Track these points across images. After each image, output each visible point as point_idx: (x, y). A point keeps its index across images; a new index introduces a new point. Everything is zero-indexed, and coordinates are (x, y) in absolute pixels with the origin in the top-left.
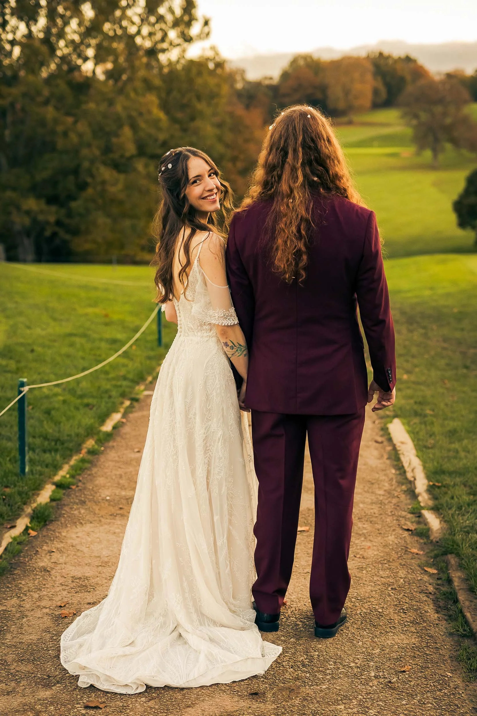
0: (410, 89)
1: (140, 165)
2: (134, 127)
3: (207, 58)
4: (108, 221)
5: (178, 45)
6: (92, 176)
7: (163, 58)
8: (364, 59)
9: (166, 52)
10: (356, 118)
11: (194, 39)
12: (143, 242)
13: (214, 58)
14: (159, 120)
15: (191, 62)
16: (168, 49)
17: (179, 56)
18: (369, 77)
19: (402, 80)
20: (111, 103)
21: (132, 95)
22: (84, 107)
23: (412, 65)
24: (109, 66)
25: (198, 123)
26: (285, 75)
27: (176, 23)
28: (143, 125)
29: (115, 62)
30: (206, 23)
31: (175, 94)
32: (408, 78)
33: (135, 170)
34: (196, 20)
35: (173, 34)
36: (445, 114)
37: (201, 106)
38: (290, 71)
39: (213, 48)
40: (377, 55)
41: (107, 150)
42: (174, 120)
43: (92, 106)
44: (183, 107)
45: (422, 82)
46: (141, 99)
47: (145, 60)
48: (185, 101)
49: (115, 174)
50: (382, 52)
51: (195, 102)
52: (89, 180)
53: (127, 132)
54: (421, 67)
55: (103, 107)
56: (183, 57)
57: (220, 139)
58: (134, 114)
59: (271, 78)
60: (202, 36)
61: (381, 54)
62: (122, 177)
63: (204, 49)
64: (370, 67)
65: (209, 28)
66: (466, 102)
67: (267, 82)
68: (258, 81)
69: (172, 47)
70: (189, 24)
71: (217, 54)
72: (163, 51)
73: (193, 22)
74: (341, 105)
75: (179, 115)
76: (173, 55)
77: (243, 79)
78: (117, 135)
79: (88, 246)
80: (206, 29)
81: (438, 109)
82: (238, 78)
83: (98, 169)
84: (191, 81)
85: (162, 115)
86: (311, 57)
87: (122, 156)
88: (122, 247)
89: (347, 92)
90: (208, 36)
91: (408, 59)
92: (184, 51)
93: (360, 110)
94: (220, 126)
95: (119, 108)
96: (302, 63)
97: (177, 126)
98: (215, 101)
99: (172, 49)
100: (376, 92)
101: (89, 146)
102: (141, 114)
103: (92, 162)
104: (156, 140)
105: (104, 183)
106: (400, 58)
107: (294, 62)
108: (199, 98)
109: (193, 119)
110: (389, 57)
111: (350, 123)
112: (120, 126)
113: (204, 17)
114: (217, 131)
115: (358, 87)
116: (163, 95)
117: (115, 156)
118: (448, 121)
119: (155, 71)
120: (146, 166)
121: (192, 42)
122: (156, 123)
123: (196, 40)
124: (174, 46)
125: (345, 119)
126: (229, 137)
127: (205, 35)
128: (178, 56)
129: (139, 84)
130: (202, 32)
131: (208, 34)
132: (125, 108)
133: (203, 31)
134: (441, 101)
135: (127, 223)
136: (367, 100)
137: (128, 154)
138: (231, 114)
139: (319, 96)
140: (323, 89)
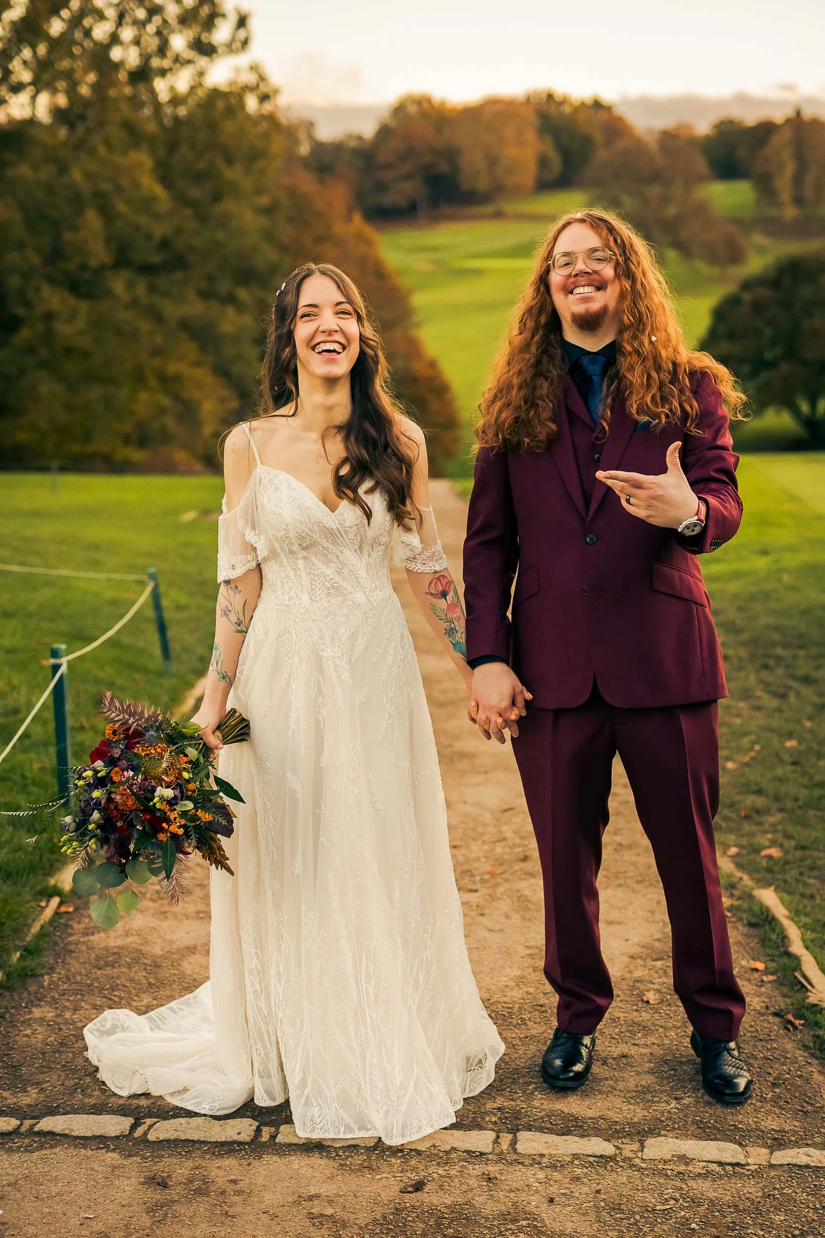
0: (601, 155)
1: (118, 285)
2: (106, 211)
3: (244, 85)
4: (59, 389)
5: (189, 62)
6: (27, 304)
7: (161, 86)
8: (522, 104)
9: (169, 75)
10: (509, 207)
11: (220, 50)
12: (127, 427)
13: (258, 86)
14: (153, 199)
15: (215, 93)
16: (171, 69)
17: (192, 84)
18: (531, 136)
19: (587, 142)
20: (63, 168)
21: (102, 150)
22: (10, 173)
23: (603, 115)
24: (62, 100)
25: (228, 205)
26: (384, 132)
27: (185, 19)
28: (122, 207)
29: (72, 92)
30: (242, 22)
31: (184, 150)
32: (598, 137)
33: (109, 293)
34: (223, 16)
35: (179, 42)
36: (665, 200)
37: (232, 174)
38: (393, 124)
39: (254, 68)
40: (544, 96)
41: (55, 255)
42: (181, 199)
43: (24, 170)
44: (199, 177)
45: (621, 144)
46: (118, 159)
47: (128, 90)
48: (202, 165)
49: (71, 301)
50: (551, 93)
51: (221, 164)
52: (21, 312)
53: (92, 220)
54: (620, 120)
55: (46, 173)
56: (201, 85)
57: (269, 236)
58: (106, 186)
59: (360, 137)
60: (234, 46)
61: (550, 96)
62: (84, 307)
63: (237, 70)
64: (531, 117)
65: (248, 31)
66: (701, 179)
67: (353, 144)
68: (338, 140)
69: (178, 65)
70: (209, 24)
71: (262, 78)
72: (163, 73)
73: (217, 21)
74: (483, 184)
75: (195, 193)
76: (182, 81)
77: (311, 138)
78: (74, 228)
79: (22, 436)
80: (242, 34)
81: (654, 191)
82: (302, 136)
83: (38, 290)
84: (213, 126)
85: (159, 190)
86: (429, 100)
87: (84, 267)
88: (87, 437)
89: (492, 162)
90: (246, 47)
91: (597, 105)
92: (201, 74)
93: (516, 192)
94: (268, 211)
95: (76, 175)
96: (413, 109)
97: (188, 212)
98: (260, 164)
99: (178, 70)
100: (543, 162)
101: (20, 246)
102: (119, 189)
103: (26, 276)
104: (149, 237)
105: (49, 317)
106: (583, 104)
107: (399, 110)
108: (229, 160)
109: (217, 197)
110: (564, 101)
111: (499, 215)
112: (79, 212)
113: (238, 11)
114: (263, 222)
115: (511, 152)
116: (162, 152)
117: (71, 266)
118: (671, 211)
119: (147, 111)
120: (130, 285)
121: (217, 57)
122: (147, 204)
123: (224, 53)
124: (182, 64)
125: (490, 209)
126: (286, 232)
127: (239, 45)
128: (190, 83)
129: (115, 132)
130: (233, 39)
131: (245, 43)
132: (88, 176)
133: (236, 38)
134: (656, 177)
135: (95, 392)
136: (528, 174)
137: (93, 263)
138: (292, 192)
139: (444, 167)
140: (451, 155)
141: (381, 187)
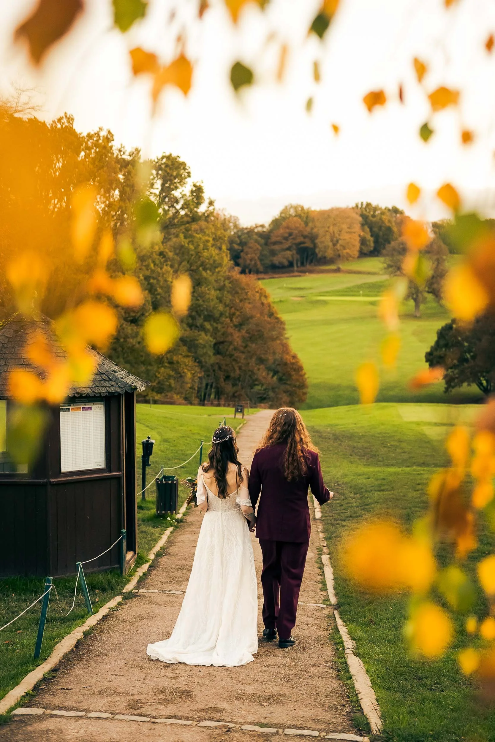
8: (352, 210)
10: (343, 266)
18: (357, 228)
19: (389, 230)
23: (399, 216)
26: (276, 223)
30: (211, 203)
32: (394, 227)
34: (204, 202)
38: (280, 219)
54: (407, 218)
59: (262, 226)
61: (367, 205)
64: (358, 218)
67: (258, 230)
74: (330, 253)
77: (235, 226)
82: (231, 225)
86: (301, 207)
89: (335, 242)
91: (394, 210)
93: (348, 258)
96: (292, 212)
100: (363, 242)
106: (386, 209)
107: (284, 211)
110: (375, 209)
111: (338, 271)
115: (345, 236)
125: (333, 267)
136: (355, 249)
139: (308, 244)
140: (313, 238)
141: (273, 253)
